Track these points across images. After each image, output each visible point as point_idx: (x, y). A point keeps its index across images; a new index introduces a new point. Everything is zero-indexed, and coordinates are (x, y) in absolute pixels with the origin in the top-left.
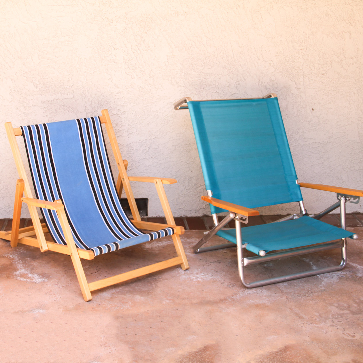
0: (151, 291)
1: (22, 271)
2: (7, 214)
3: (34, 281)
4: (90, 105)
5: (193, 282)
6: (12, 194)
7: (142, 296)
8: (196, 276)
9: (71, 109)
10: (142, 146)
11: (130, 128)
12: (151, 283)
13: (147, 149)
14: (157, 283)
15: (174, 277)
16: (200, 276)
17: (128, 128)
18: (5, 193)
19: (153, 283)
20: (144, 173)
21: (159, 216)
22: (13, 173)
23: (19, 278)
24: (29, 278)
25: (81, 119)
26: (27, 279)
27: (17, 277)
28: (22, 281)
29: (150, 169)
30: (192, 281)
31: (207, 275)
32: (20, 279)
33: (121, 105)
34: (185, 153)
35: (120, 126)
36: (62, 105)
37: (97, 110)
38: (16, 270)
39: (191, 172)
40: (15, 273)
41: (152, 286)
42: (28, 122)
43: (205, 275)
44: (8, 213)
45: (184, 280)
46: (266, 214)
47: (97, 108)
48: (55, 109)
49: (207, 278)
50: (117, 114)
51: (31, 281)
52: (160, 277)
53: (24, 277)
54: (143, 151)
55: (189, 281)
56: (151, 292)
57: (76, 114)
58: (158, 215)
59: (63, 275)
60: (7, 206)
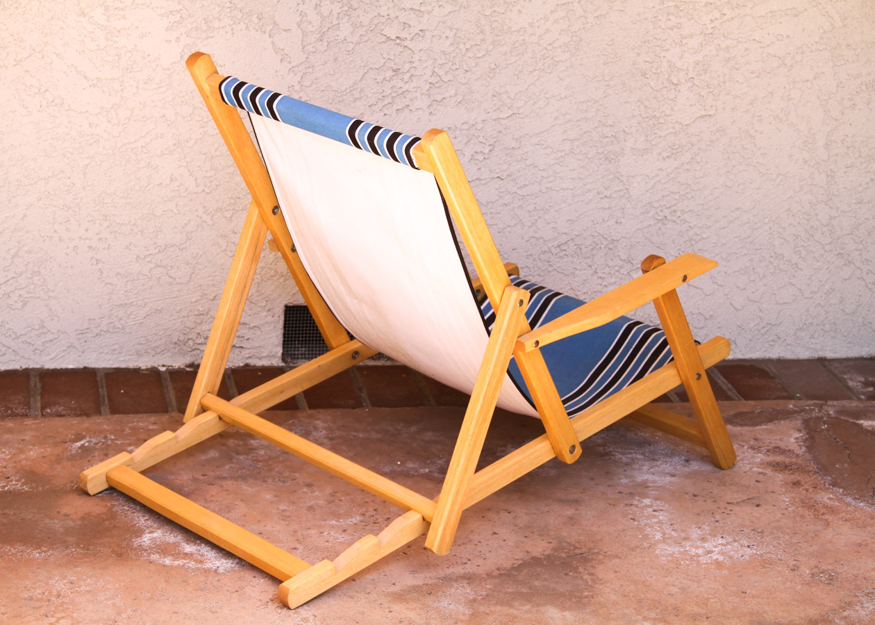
0: (586, 594)
1: (155, 535)
2: (35, 354)
3: (208, 565)
4: (315, 8)
5: (703, 566)
6: (53, 291)
7: (563, 609)
8: (703, 547)
9: (254, 19)
10: (468, 141)
11: (437, 85)
12: (575, 570)
13: (487, 151)
14: (593, 567)
15: (638, 550)
16: (715, 547)
17: (430, 83)
18: (32, 287)
19: (581, 569)
22: (61, 224)
23: (154, 557)
24: (187, 555)
26: (185, 561)
27: (149, 554)
28: (172, 567)
29: (491, 213)
30: (698, 562)
31: (736, 544)
32: (161, 562)
33: (412, 9)
34: (601, 164)
35: (406, 77)
36: (228, 5)
37: (339, 24)
38: (139, 533)
39: (617, 222)
40: (136, 542)
41: (582, 578)
42: (117, 58)
43: (728, 543)
44: (38, 352)
45: (669, 558)
46: (835, 353)
47: (338, 18)
48: (205, 19)
49: (741, 553)
50: (397, 37)
51: (200, 566)
52: (596, 551)
53: (172, 555)
55: (687, 562)
56: (586, 597)
57: (270, 37)
59: (292, 546)
60: (37, 327)
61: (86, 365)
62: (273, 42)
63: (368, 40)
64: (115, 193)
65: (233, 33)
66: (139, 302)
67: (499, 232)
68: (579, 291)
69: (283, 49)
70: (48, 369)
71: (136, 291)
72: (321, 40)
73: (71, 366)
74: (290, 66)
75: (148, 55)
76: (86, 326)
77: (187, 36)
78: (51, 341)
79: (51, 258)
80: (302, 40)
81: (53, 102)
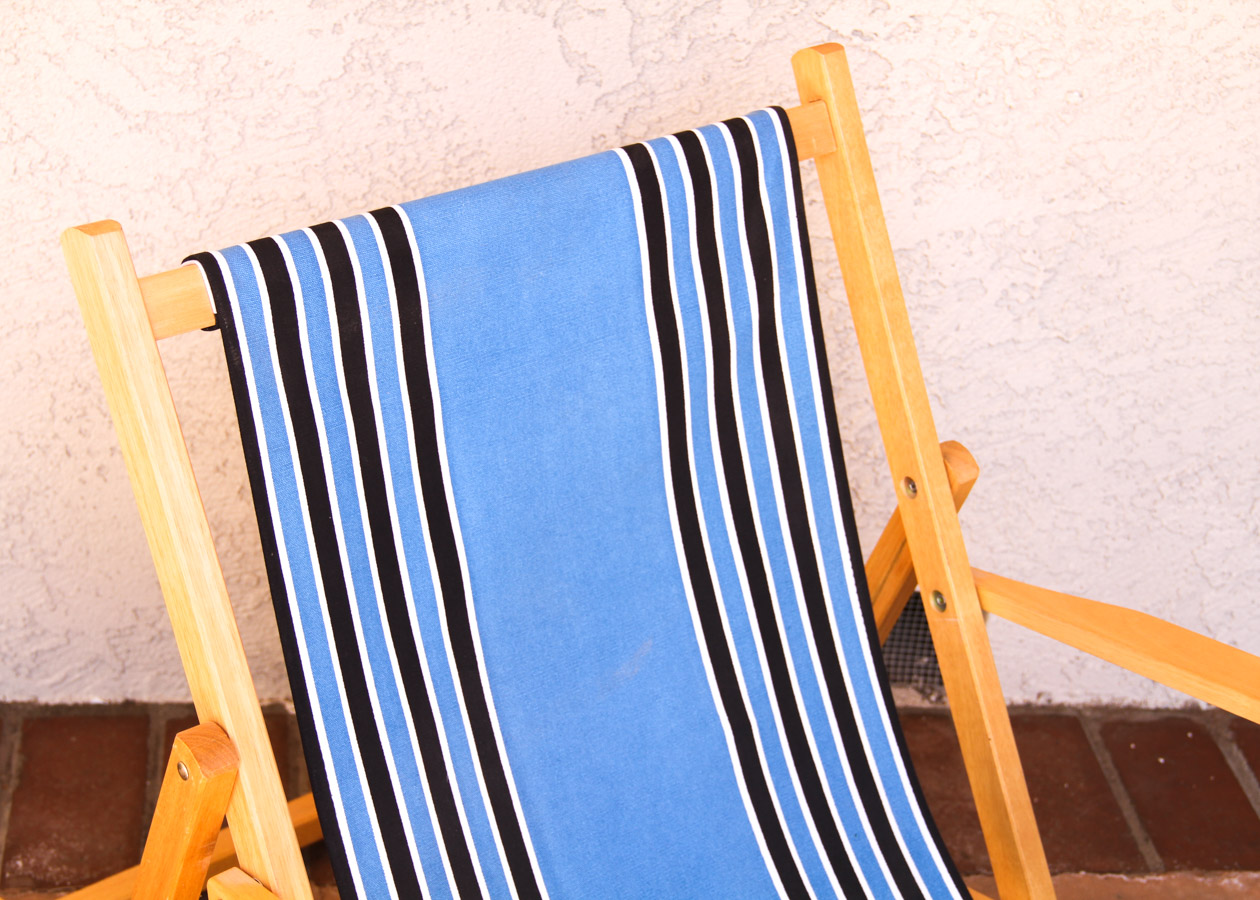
2: (18, 674)
6: (55, 554)
10: (999, 260)
11: (938, 139)
13: (1039, 283)
17: (924, 135)
20: (990, 433)
21: (1042, 701)
22: (68, 420)
25: (656, 143)
29: (1034, 410)
42: (193, 67)
44: (24, 671)
50: (856, 32)
54: (1005, 292)
57: (555, 25)
58: (1039, 695)
60: (20, 624)
61: (130, 696)
62: (561, 39)
63: (785, 37)
64: (190, 360)
65: (468, 17)
66: (245, 577)
67: (1047, 450)
68: (1212, 569)
69: (585, 54)
70: (47, 707)
71: (238, 555)
72: (675, 36)
73: (96, 700)
74: (599, 92)
75: (267, 63)
76: (128, 620)
77: (360, 21)
78: (53, 650)
79: (48, 488)
80: (631, 35)
81: (43, 162)
